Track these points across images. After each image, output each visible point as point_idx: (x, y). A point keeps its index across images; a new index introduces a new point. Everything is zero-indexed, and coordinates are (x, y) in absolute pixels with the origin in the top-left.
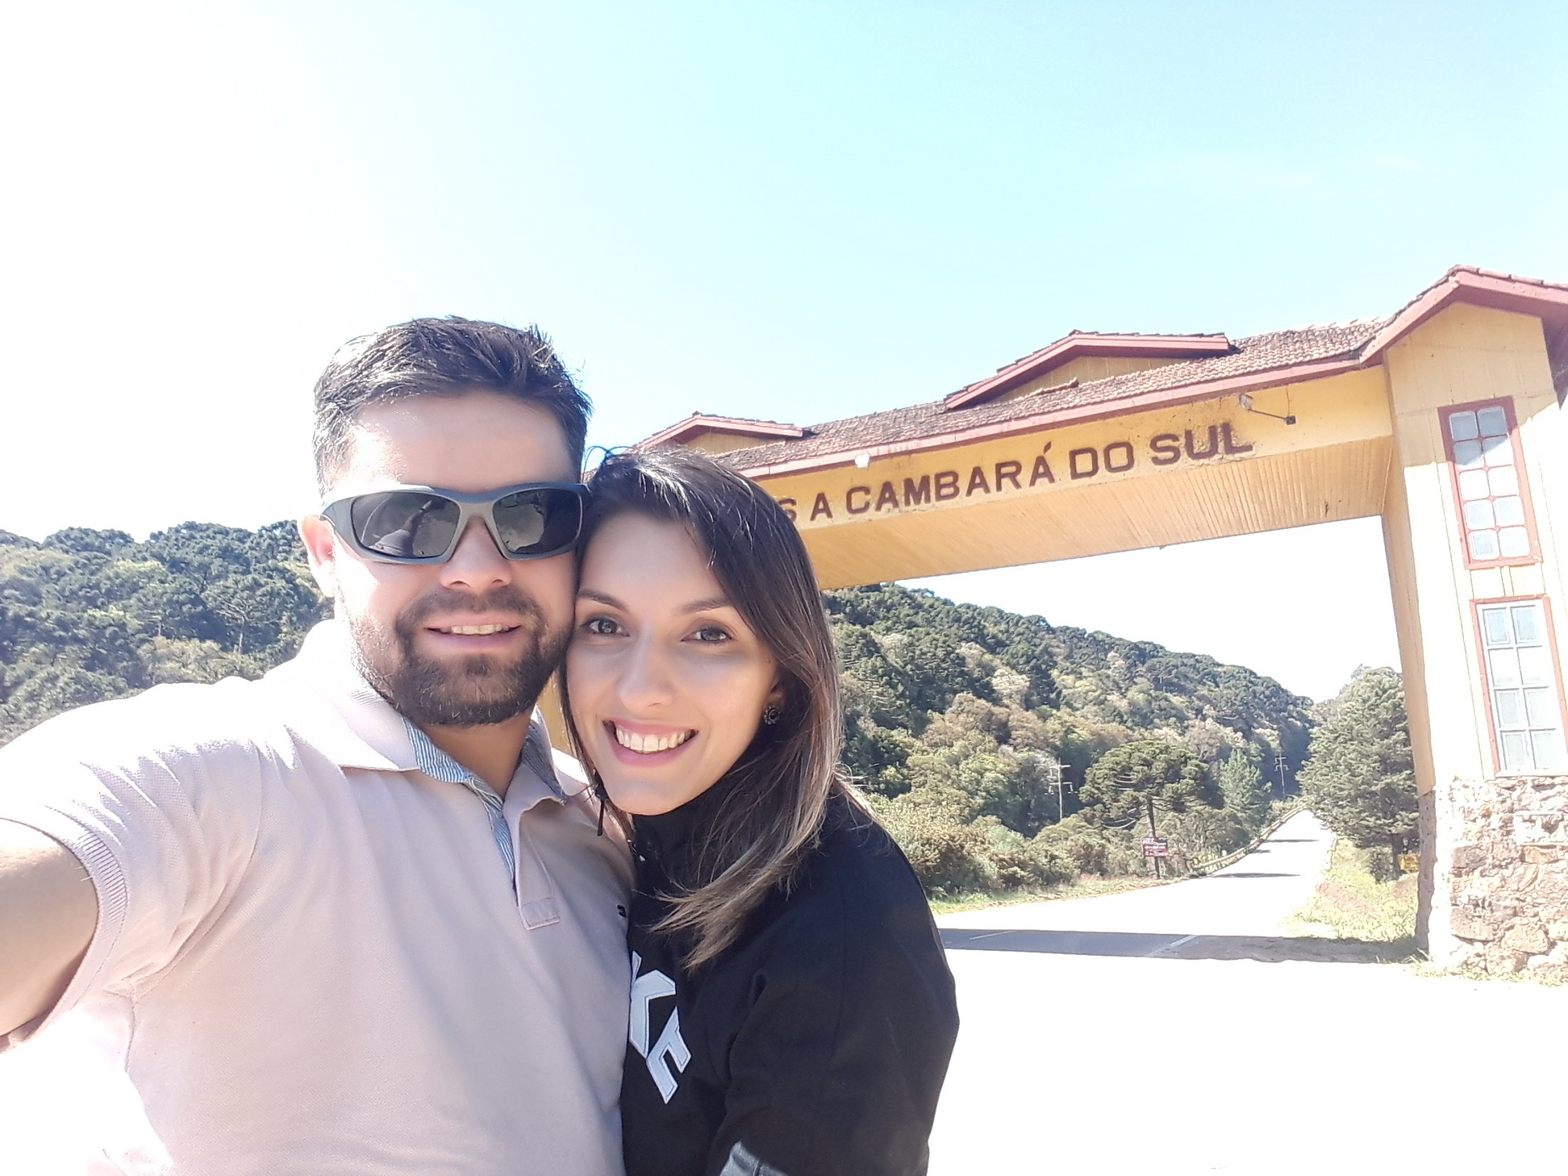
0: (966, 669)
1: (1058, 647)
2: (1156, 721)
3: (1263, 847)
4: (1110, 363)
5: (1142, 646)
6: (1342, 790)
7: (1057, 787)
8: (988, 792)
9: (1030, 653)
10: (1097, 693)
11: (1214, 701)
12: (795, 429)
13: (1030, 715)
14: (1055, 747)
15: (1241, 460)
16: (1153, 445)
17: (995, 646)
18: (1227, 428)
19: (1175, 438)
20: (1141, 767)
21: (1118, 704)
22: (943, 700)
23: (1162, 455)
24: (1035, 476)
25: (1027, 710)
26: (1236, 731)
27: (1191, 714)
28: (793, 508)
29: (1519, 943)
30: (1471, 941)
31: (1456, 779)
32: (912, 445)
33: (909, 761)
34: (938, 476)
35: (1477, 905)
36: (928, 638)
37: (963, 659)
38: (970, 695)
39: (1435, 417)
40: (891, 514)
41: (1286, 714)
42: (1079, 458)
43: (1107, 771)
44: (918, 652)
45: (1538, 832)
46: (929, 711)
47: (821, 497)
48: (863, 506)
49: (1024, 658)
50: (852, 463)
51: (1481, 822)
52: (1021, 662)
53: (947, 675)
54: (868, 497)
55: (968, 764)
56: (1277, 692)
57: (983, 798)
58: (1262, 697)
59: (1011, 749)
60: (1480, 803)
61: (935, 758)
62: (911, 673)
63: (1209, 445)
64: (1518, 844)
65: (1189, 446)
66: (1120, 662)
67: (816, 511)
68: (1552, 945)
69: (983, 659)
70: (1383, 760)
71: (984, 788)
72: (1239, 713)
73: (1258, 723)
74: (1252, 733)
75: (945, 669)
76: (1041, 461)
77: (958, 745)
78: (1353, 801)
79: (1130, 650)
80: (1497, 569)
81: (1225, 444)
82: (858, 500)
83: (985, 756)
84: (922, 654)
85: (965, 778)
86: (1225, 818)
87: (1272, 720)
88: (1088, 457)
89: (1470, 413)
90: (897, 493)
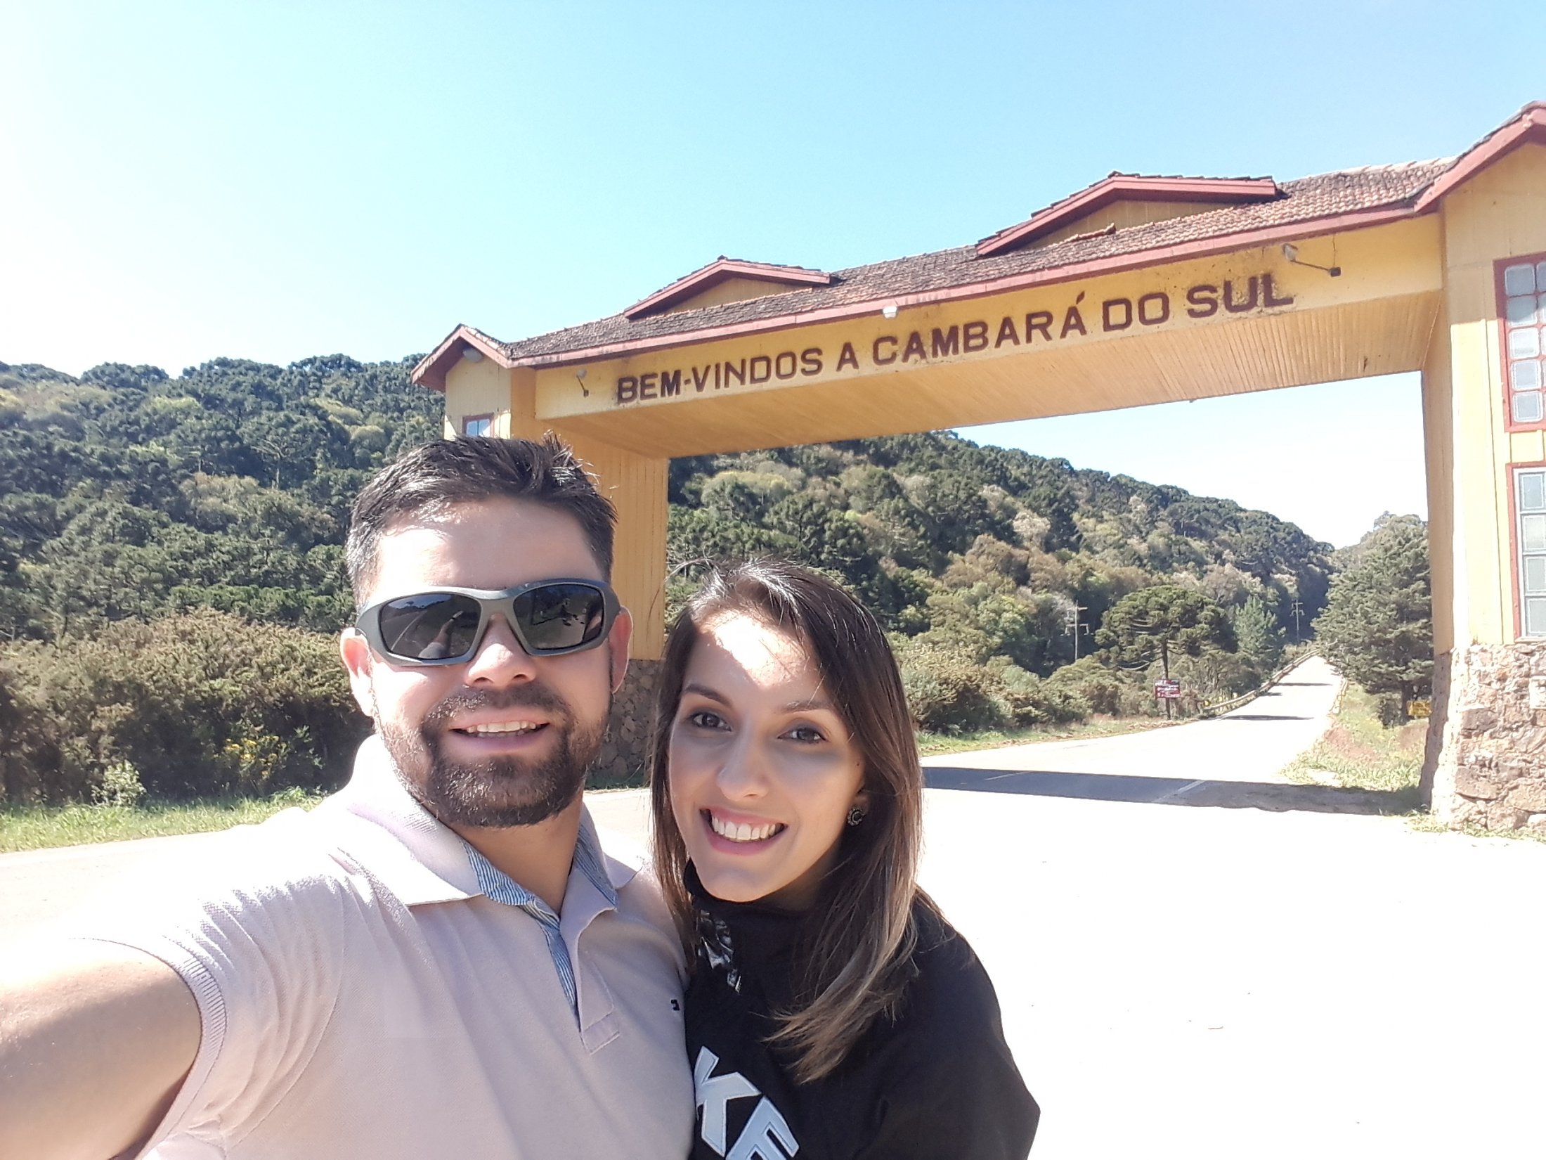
0: (987, 512)
1: (1080, 490)
2: (1175, 565)
3: (1274, 690)
4: (1150, 208)
5: (1165, 490)
6: (1356, 637)
7: (1073, 628)
8: (1005, 632)
9: (1052, 496)
10: (1117, 537)
11: (1234, 546)
12: (822, 276)
13: (1050, 557)
14: (1072, 589)
15: (1281, 313)
16: (1190, 298)
17: (1017, 489)
18: (1268, 279)
19: (1213, 290)
20: (1157, 612)
21: (1137, 547)
22: (964, 542)
23: (1198, 307)
24: (1067, 327)
25: (1047, 552)
26: (1254, 576)
27: (1210, 559)
28: (819, 357)
29: (1521, 802)
30: (1474, 799)
31: (1475, 643)
32: (942, 295)
33: (929, 601)
34: (967, 327)
35: (1483, 766)
36: (951, 480)
37: (985, 501)
38: (991, 537)
39: (1490, 271)
40: (917, 365)
41: (1306, 560)
42: (1112, 309)
43: (1123, 615)
44: (940, 494)
46: (950, 553)
47: (847, 347)
48: (890, 357)
49: (1046, 501)
50: (880, 312)
51: (1496, 686)
52: (1043, 505)
53: (969, 517)
54: (895, 348)
55: (986, 604)
56: (1299, 538)
57: (1000, 637)
58: (1283, 542)
59: (1030, 591)
60: (1496, 667)
61: (955, 598)
62: (932, 514)
63: (1248, 297)
64: (1531, 707)
65: (1227, 298)
66: (1142, 506)
67: (842, 361)
69: (1005, 502)
70: (1400, 608)
71: (1001, 628)
72: (1258, 558)
73: (1277, 568)
74: (1270, 579)
75: (966, 511)
76: (1073, 312)
77: (977, 586)
78: (1366, 648)
79: (1152, 494)
80: (1540, 432)
81: (1265, 297)
82: (885, 350)
83: (1004, 597)
84: (944, 495)
85: (983, 618)
86: (1237, 662)
87: (1291, 566)
88: (1122, 308)
89: (1529, 266)
90: (924, 343)
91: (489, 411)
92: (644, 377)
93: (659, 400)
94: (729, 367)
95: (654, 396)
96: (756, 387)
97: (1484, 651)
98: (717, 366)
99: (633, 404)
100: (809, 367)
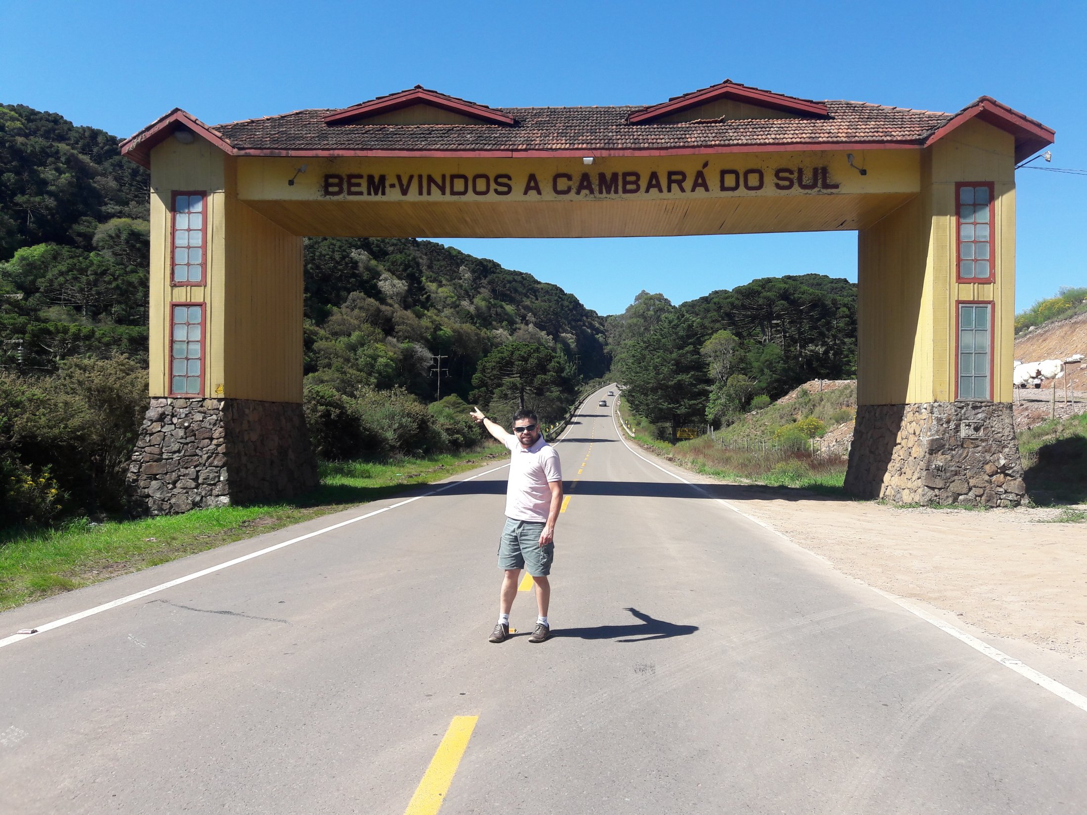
0: (357, 272)
1: (421, 257)
2: (494, 323)
3: (574, 419)
4: (744, 108)
6: (649, 383)
7: (437, 372)
8: (380, 373)
9: (407, 263)
10: (454, 299)
11: (535, 310)
13: (409, 313)
14: (427, 340)
15: (832, 193)
16: (777, 175)
17: (379, 254)
18: (825, 171)
19: (791, 172)
20: (520, 362)
21: (468, 307)
22: (338, 295)
23: (782, 183)
24: (696, 185)
25: (406, 308)
26: (548, 335)
27: (518, 320)
28: (509, 182)
29: (956, 489)
30: (933, 489)
31: (935, 401)
33: (316, 346)
34: (625, 175)
35: (938, 470)
36: (326, 243)
37: (355, 263)
38: (362, 294)
39: (953, 188)
40: (588, 199)
41: (582, 323)
42: (726, 176)
43: (494, 364)
44: (317, 254)
45: (971, 431)
46: (329, 305)
47: (532, 177)
48: (566, 189)
49: (402, 267)
51: (945, 425)
52: (400, 269)
53: (341, 276)
54: (570, 183)
55: (364, 351)
56: (577, 307)
57: (376, 378)
58: (566, 309)
59: (395, 340)
60: (946, 415)
61: (337, 344)
62: (311, 271)
63: (812, 181)
64: (962, 437)
65: (800, 179)
66: (468, 275)
67: (528, 188)
68: (970, 489)
69: (370, 265)
71: (377, 370)
72: (550, 320)
73: (563, 329)
74: (559, 336)
75: (340, 270)
76: (700, 174)
77: (355, 336)
79: (476, 266)
80: (972, 284)
81: (822, 181)
82: (562, 184)
83: (377, 345)
84: (321, 255)
85: (361, 361)
86: (553, 399)
87: (572, 328)
88: (733, 176)
89: (971, 188)
90: (593, 182)
91: (200, 188)
92: (351, 177)
93: (365, 198)
94: (430, 179)
95: (361, 193)
96: (455, 198)
97: (940, 406)
98: (420, 177)
99: (340, 198)
100: (501, 189)
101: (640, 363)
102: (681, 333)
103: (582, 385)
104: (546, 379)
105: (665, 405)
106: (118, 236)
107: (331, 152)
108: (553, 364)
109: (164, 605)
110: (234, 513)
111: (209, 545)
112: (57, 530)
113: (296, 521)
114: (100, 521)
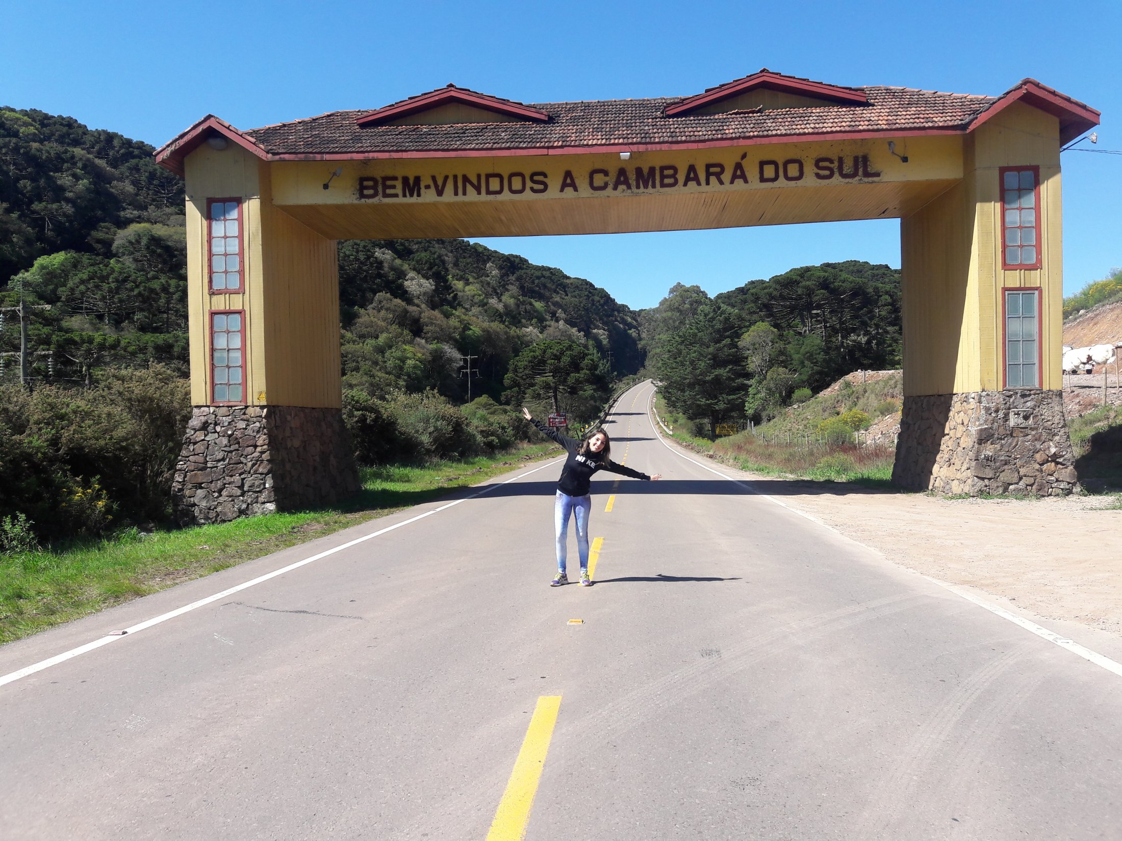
0: (382, 272)
1: (446, 255)
2: (523, 321)
3: (609, 418)
4: (782, 97)
7: (467, 372)
8: (409, 375)
9: (432, 261)
10: (482, 297)
11: (565, 307)
13: (436, 313)
14: (456, 340)
15: (873, 182)
16: (817, 165)
17: (404, 253)
18: (865, 159)
19: (831, 161)
20: (553, 361)
21: (496, 306)
22: (363, 297)
23: (822, 173)
24: (734, 177)
25: (433, 309)
26: (579, 331)
27: (548, 317)
28: (545, 180)
29: (1006, 479)
30: (983, 479)
31: (983, 390)
33: (343, 349)
34: (662, 169)
35: (988, 460)
37: (380, 263)
38: (388, 295)
39: (997, 173)
40: (625, 194)
41: (614, 319)
43: (526, 363)
45: (1020, 420)
46: (356, 307)
47: (568, 174)
48: (603, 185)
49: (427, 265)
50: (617, 154)
51: (994, 414)
52: (426, 268)
53: (366, 276)
54: (607, 179)
55: (392, 353)
56: (608, 302)
57: (405, 381)
58: (597, 304)
59: (423, 341)
60: (994, 404)
61: (365, 347)
63: (853, 169)
64: (1011, 426)
65: (840, 168)
66: (495, 272)
67: (564, 185)
68: (1021, 479)
69: (395, 264)
70: (715, 358)
71: (405, 373)
72: (581, 316)
73: (594, 325)
74: (590, 333)
75: (365, 271)
76: (738, 166)
77: (383, 338)
79: (504, 262)
80: (1018, 270)
81: (863, 170)
82: (599, 180)
83: (405, 347)
85: (390, 364)
86: (587, 398)
87: (604, 323)
88: (772, 167)
89: (1016, 173)
90: (630, 177)
91: (236, 195)
92: (385, 179)
93: (401, 200)
94: (466, 179)
95: (396, 196)
96: (491, 197)
97: (988, 395)
98: (455, 177)
99: (375, 200)
100: (536, 187)
101: (676, 358)
102: (718, 326)
103: (616, 382)
104: (579, 377)
105: (703, 401)
106: (138, 242)
107: (366, 154)
108: (586, 361)
109: (239, 607)
110: (282, 520)
111: (263, 551)
112: (109, 540)
113: (346, 525)
114: (149, 531)
